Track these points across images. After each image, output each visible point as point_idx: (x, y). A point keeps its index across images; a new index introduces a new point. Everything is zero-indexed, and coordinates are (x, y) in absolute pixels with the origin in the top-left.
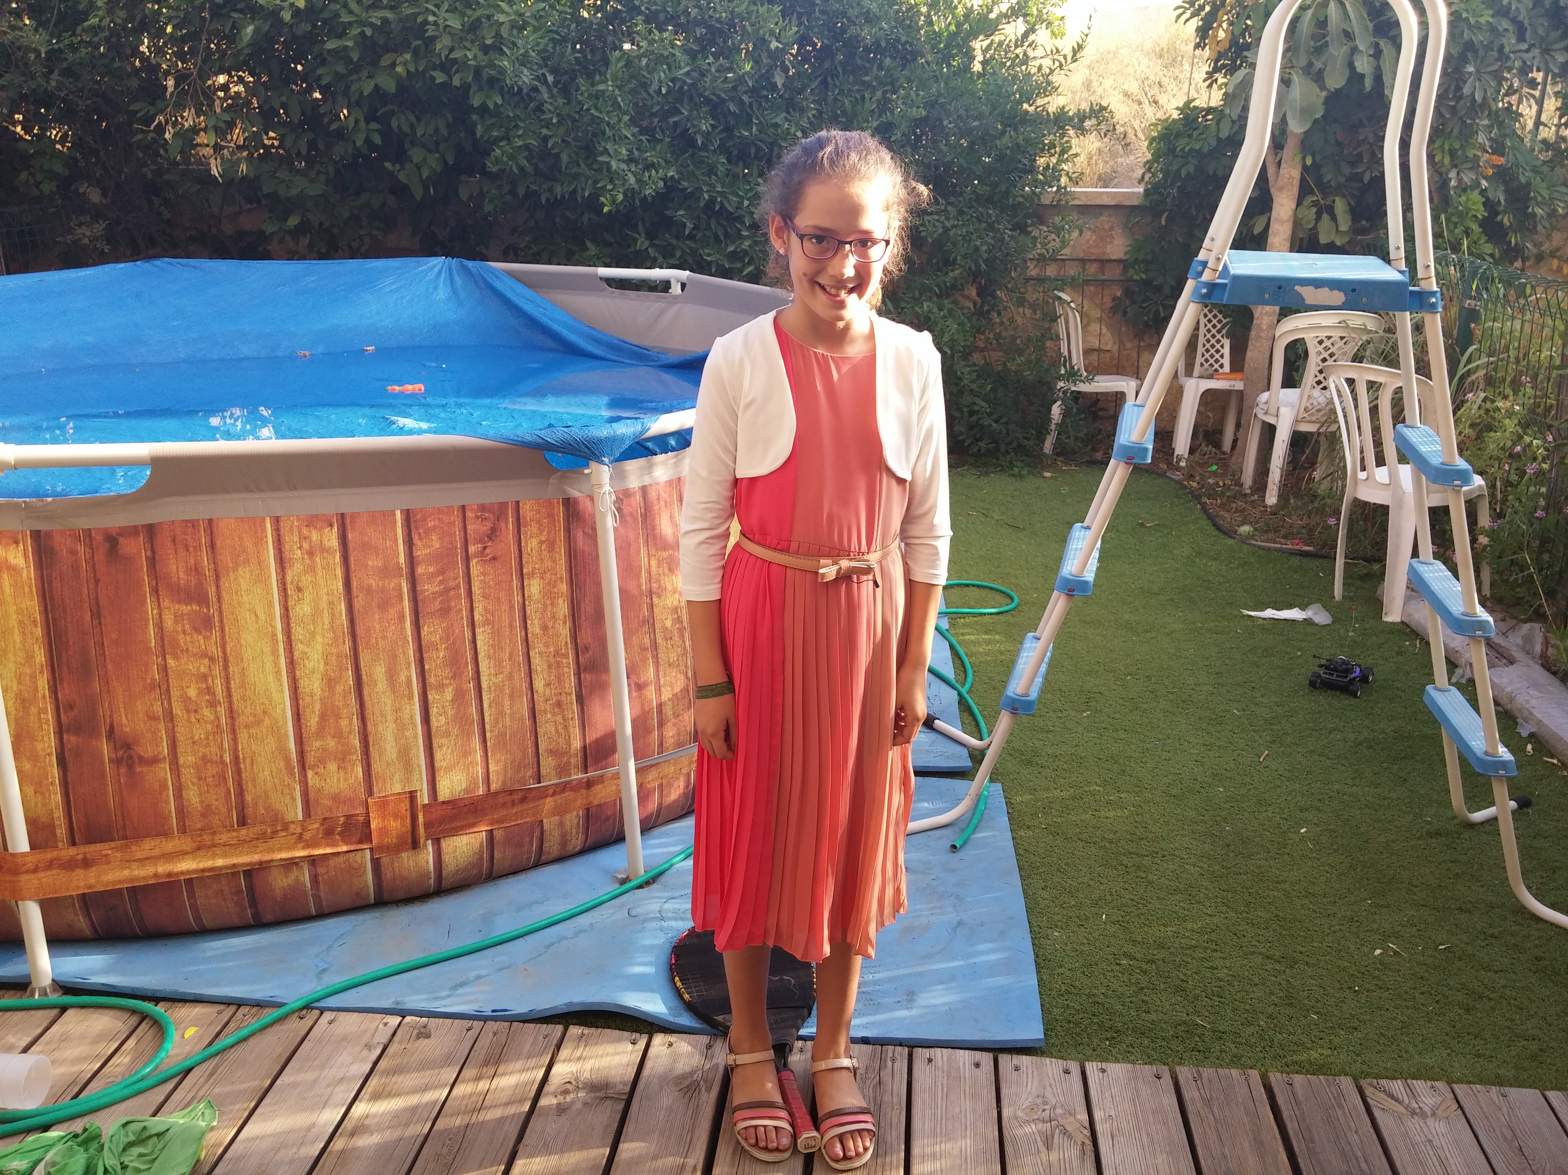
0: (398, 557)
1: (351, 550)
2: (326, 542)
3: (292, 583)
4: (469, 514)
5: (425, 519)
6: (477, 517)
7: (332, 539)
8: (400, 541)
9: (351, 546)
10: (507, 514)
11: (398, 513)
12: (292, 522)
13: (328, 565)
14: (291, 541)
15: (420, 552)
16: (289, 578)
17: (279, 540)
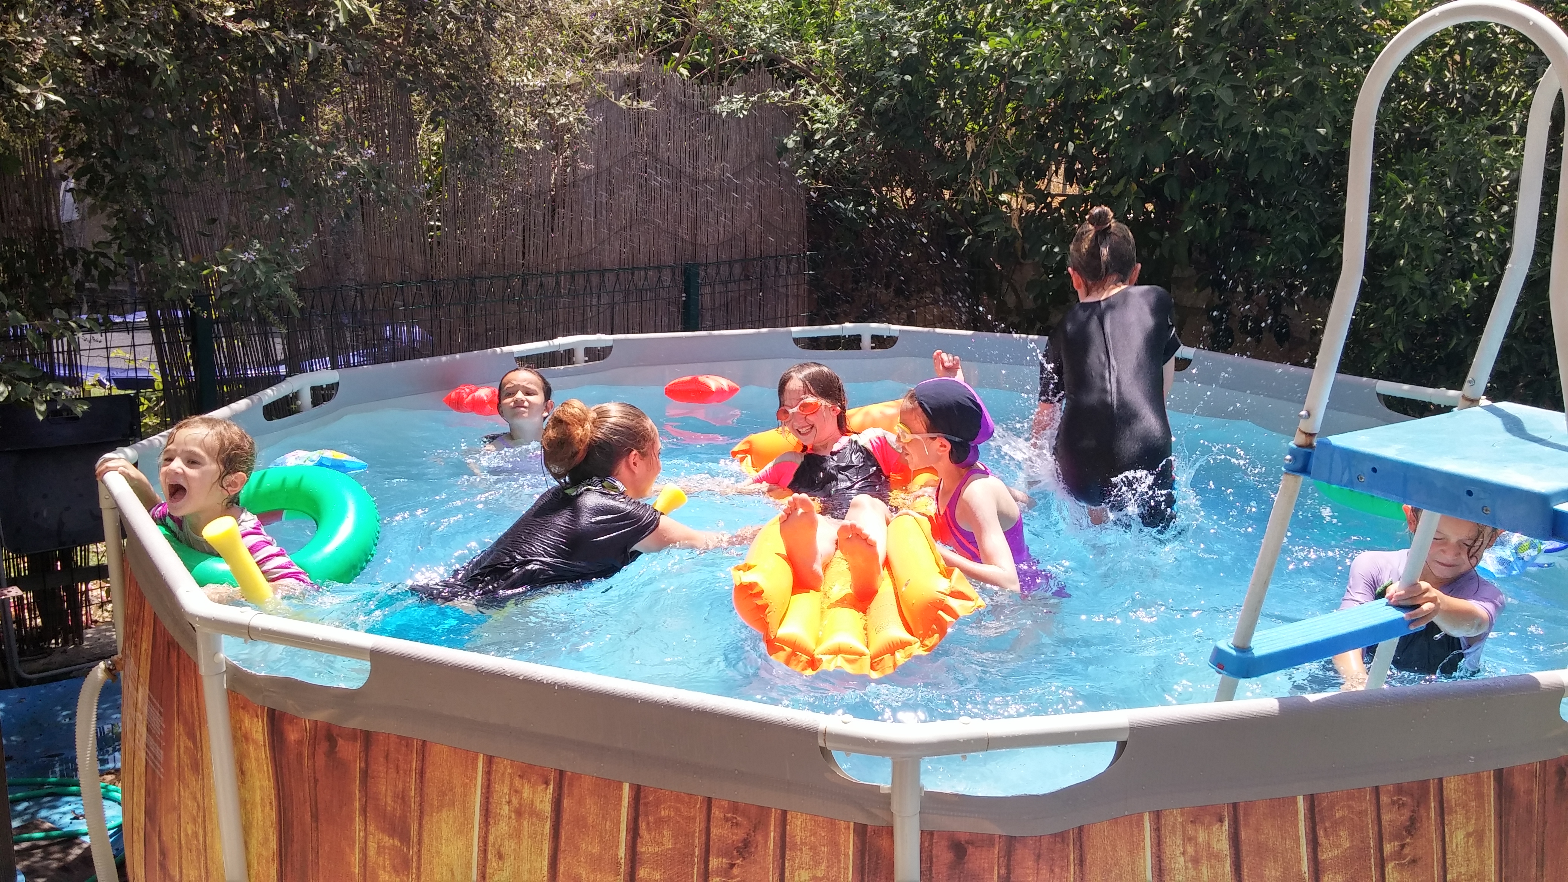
0: (617, 846)
1: (564, 822)
2: (537, 803)
3: (494, 845)
4: (716, 812)
5: (658, 803)
6: (727, 819)
7: (544, 801)
8: (623, 826)
9: (566, 816)
10: (767, 826)
11: (626, 787)
12: (505, 768)
13: (536, 833)
14: (502, 790)
15: (646, 849)
16: (491, 838)
17: (488, 786)
